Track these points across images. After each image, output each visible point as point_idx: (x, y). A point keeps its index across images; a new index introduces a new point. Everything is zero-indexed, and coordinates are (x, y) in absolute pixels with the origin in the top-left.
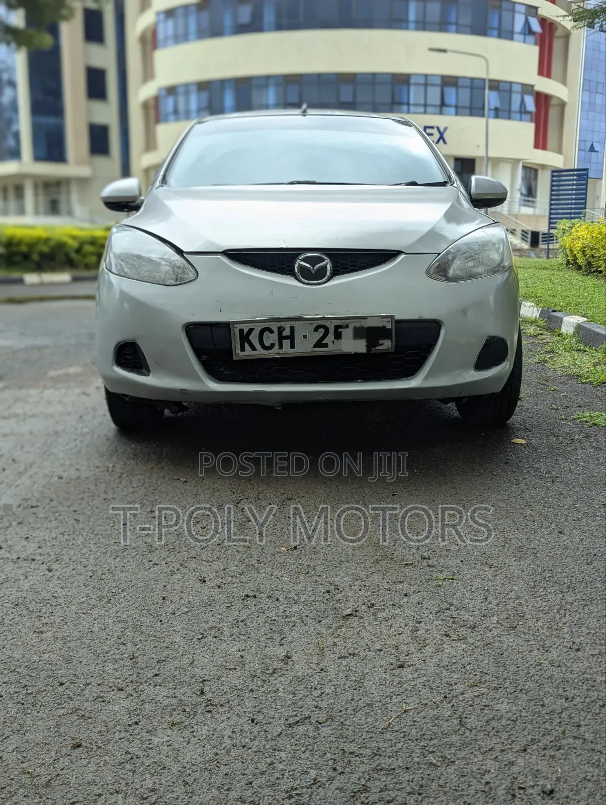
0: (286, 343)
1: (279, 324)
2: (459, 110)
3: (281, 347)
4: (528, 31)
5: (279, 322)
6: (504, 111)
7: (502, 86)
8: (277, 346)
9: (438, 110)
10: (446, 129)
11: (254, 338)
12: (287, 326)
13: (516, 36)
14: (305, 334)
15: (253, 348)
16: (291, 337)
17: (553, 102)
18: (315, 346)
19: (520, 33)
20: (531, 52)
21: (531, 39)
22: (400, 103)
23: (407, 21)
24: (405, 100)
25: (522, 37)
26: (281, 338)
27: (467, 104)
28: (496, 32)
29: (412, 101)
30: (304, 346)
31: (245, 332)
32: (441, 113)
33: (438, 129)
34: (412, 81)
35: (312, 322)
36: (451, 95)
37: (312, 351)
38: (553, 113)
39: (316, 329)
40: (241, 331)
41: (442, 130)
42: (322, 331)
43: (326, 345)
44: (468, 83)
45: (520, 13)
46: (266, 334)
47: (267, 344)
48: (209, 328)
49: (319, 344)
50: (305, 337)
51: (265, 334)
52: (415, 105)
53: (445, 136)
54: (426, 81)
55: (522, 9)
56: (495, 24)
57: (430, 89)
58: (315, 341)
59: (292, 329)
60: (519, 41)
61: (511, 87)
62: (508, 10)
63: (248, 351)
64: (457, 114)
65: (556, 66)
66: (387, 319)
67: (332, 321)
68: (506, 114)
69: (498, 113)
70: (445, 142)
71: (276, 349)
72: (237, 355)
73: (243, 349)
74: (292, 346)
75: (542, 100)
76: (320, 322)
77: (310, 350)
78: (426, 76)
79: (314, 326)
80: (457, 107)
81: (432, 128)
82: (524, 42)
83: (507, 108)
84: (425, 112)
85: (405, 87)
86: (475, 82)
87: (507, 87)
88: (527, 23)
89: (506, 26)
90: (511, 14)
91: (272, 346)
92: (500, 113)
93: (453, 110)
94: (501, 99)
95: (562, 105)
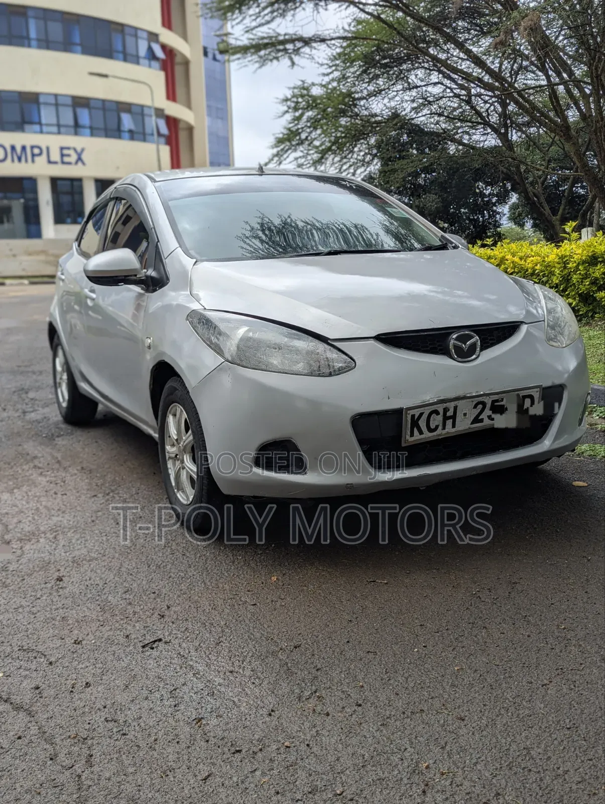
0: (449, 423)
1: (445, 405)
2: (94, 132)
3: (444, 428)
4: (152, 56)
5: (445, 403)
6: (138, 133)
7: (134, 109)
8: (440, 428)
9: (72, 130)
10: (83, 150)
11: (422, 423)
12: (451, 405)
13: (141, 61)
14: (465, 412)
15: (421, 432)
16: (454, 417)
17: (181, 125)
18: (472, 423)
19: (145, 58)
20: (156, 78)
21: (155, 64)
22: (31, 123)
23: (28, 38)
24: (36, 120)
25: (146, 62)
26: (445, 418)
27: (102, 125)
28: (121, 56)
29: (44, 121)
30: (464, 424)
31: (416, 417)
32: (76, 134)
33: (75, 150)
34: (42, 99)
35: (473, 400)
36: (84, 116)
37: (469, 428)
38: (183, 136)
39: (475, 407)
40: (413, 416)
41: (79, 150)
42: (480, 406)
43: (482, 421)
44: (100, 105)
45: (143, 38)
46: (434, 415)
47: (433, 426)
48: (376, 417)
49: (477, 420)
50: (465, 414)
51: (432, 416)
52: (48, 125)
53: (84, 157)
54: (57, 101)
55: (145, 35)
56: (120, 47)
57: (61, 109)
58: (472, 418)
59: (456, 408)
60: (144, 65)
61: (143, 111)
62: (131, 35)
63: (417, 436)
64: (92, 135)
65: (180, 91)
66: (536, 390)
67: (491, 396)
68: (142, 136)
69: (133, 135)
70: (84, 164)
71: (439, 431)
72: (406, 441)
73: (412, 435)
74: (454, 426)
75: (172, 122)
76: (480, 399)
77: (467, 427)
78: (56, 96)
79: (474, 403)
80: (91, 128)
81: (68, 148)
82: (150, 66)
83: (141, 130)
84: (59, 133)
85: (34, 107)
86: (107, 104)
87: (139, 110)
88: (150, 49)
89: (130, 49)
90: (134, 39)
91: (437, 427)
92: (135, 136)
93: (88, 131)
94: (135, 121)
95: (190, 129)
